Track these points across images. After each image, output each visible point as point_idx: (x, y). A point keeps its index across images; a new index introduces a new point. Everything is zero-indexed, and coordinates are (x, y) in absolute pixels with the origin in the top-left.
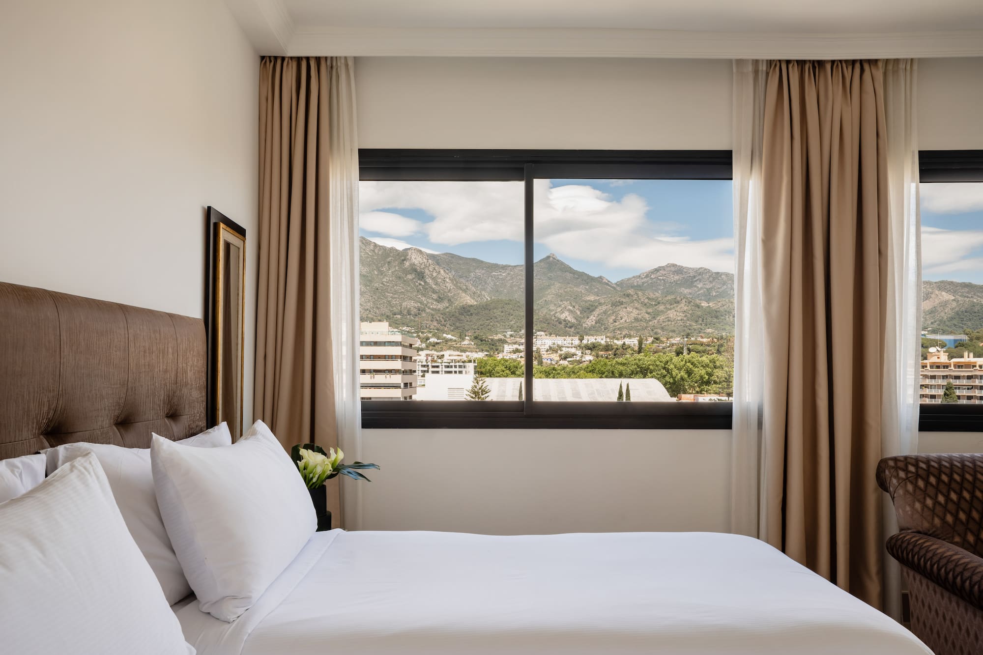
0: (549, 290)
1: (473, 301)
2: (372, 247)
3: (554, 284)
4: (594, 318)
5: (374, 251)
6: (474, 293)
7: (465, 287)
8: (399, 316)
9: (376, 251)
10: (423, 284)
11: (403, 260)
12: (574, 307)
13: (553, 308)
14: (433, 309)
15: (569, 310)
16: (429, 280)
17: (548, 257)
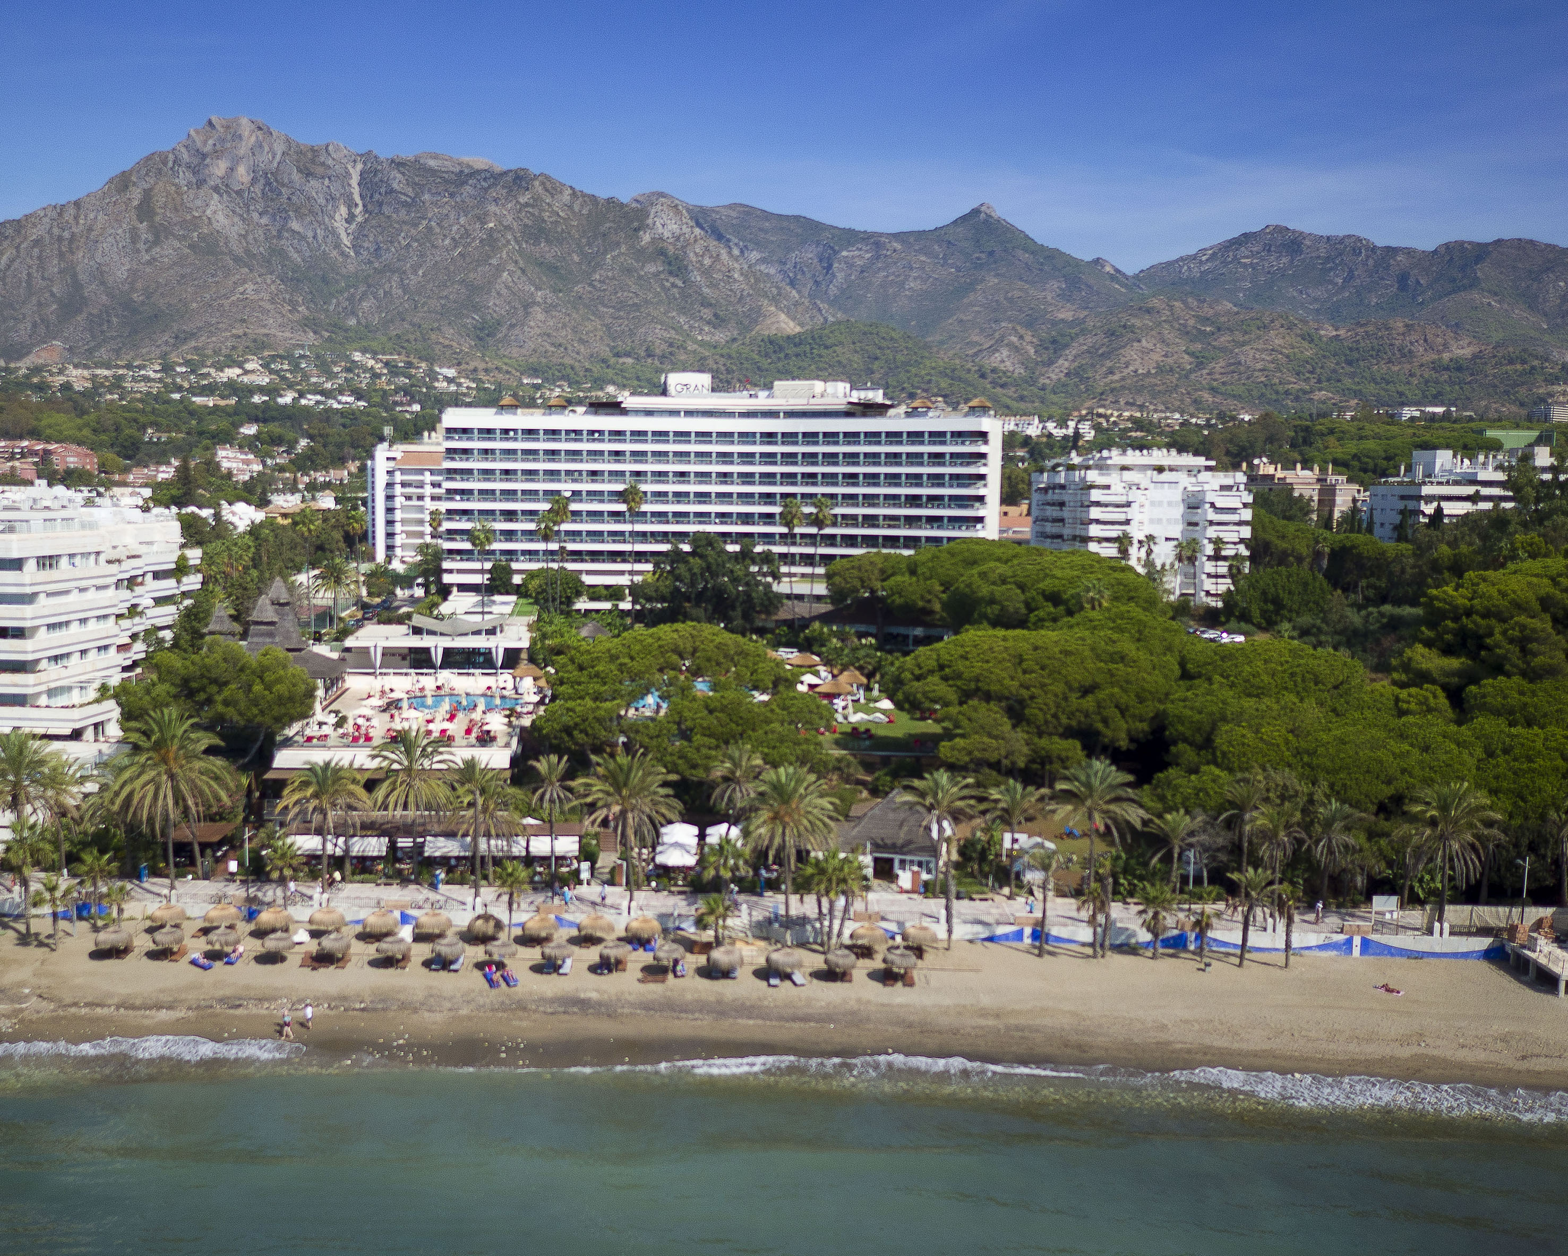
0: (972, 296)
1: (792, 324)
2: (566, 197)
3: (983, 280)
4: (1066, 364)
5: (570, 207)
6: (796, 304)
7: (774, 291)
8: (629, 361)
9: (576, 208)
10: (680, 284)
11: (637, 230)
12: (1021, 337)
13: (976, 338)
14: (702, 344)
15: (1010, 345)
16: (696, 277)
17: (976, 212)
